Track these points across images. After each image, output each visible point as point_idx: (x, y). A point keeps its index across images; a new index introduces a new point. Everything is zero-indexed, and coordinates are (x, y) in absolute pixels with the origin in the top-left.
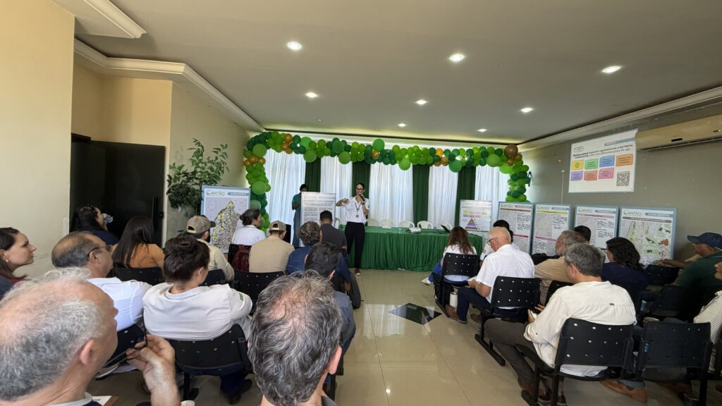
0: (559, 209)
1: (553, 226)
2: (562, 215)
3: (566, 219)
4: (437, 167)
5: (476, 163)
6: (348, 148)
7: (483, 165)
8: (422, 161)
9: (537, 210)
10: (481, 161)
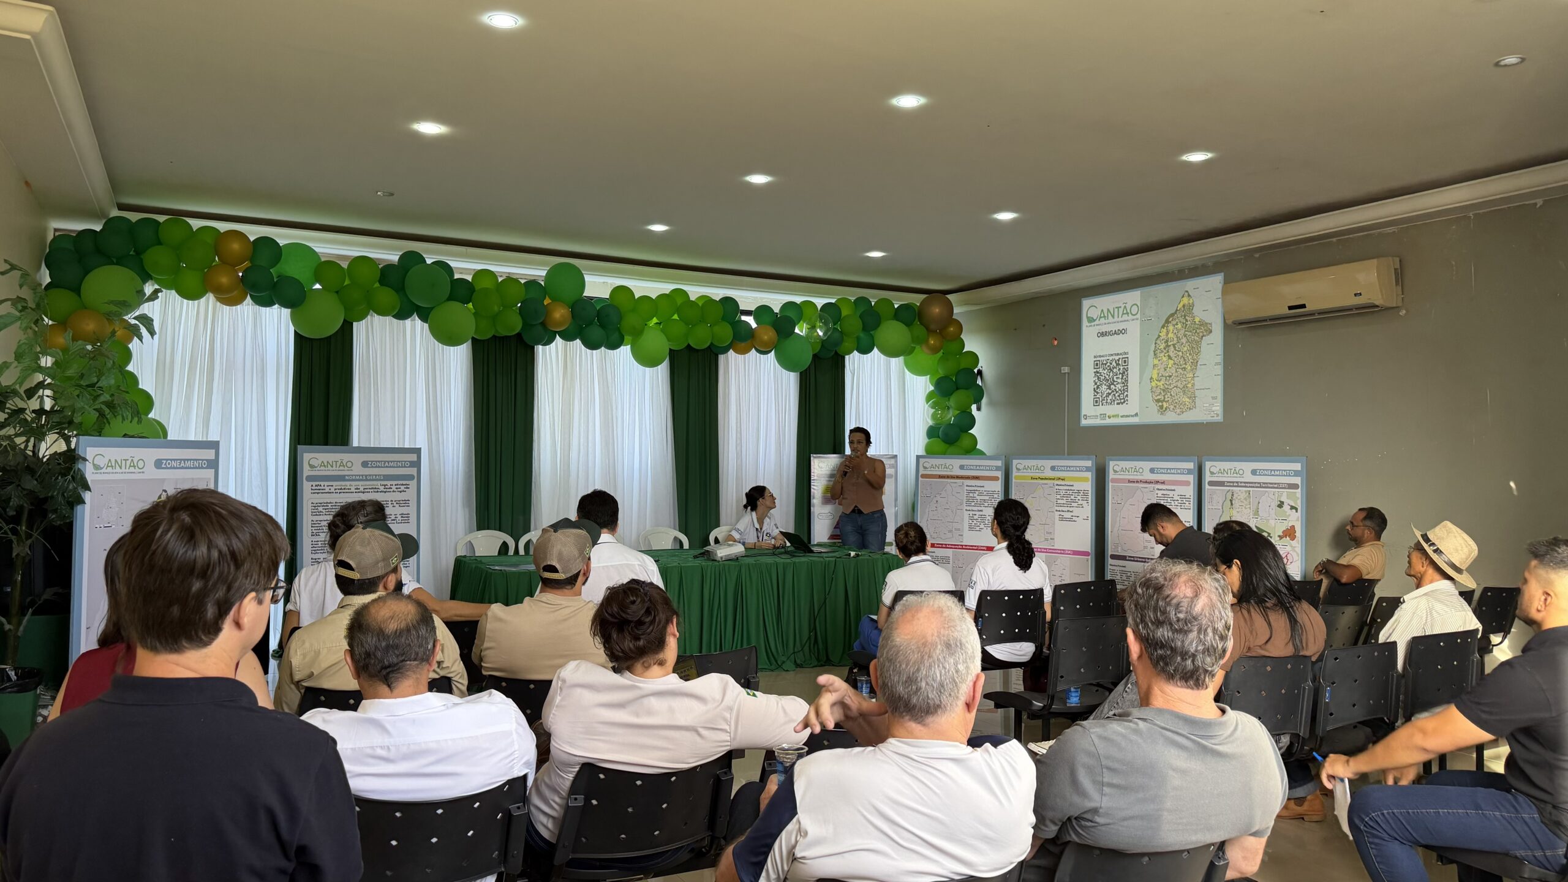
0: (1068, 469)
1: (1057, 517)
2: (1078, 486)
3: (1085, 494)
4: (740, 357)
5: (846, 344)
7: (865, 350)
8: (700, 339)
9: (1014, 473)
10: (858, 338)
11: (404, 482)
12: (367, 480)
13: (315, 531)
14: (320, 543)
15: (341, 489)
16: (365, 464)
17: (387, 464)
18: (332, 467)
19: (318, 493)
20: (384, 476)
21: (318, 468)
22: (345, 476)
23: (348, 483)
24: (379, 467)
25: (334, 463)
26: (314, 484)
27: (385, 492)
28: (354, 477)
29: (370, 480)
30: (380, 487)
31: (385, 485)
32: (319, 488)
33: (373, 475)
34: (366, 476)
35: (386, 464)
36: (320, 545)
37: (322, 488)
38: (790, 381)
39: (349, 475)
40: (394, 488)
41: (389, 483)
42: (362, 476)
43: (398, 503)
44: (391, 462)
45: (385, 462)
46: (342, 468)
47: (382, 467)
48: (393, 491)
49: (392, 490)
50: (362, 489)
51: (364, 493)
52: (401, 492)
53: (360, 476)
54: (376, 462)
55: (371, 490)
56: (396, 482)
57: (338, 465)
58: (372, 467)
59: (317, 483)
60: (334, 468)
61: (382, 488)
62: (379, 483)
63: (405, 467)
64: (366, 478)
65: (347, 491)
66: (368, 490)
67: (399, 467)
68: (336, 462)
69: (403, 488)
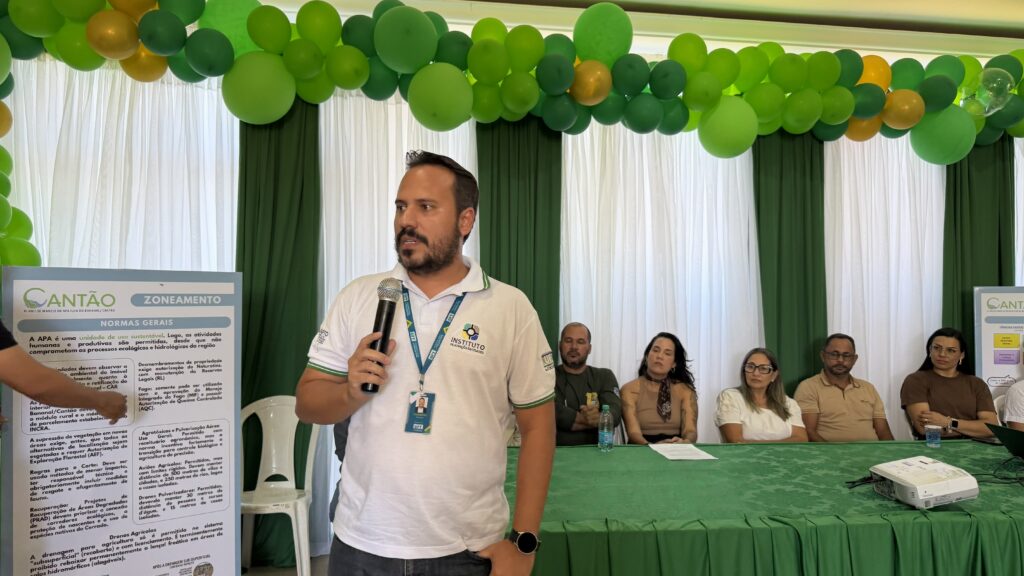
6: (455, 50)
11: (212, 330)
12: (142, 327)
13: (38, 422)
14: (48, 442)
15: (92, 344)
16: (138, 300)
17: (179, 300)
18: (74, 305)
19: (45, 352)
20: (175, 319)
21: (43, 308)
22: (99, 320)
23: (106, 334)
24: (165, 305)
25: (78, 299)
26: (36, 335)
27: (177, 348)
28: (117, 323)
29: (148, 327)
30: (166, 339)
31: (176, 336)
32: (45, 342)
33: (153, 319)
34: (141, 320)
35: (177, 300)
36: (48, 446)
37: (54, 342)
38: (932, 180)
39: (108, 320)
40: (193, 340)
41: (183, 332)
42: (134, 320)
43: (201, 365)
44: (188, 296)
45: (176, 296)
46: (93, 307)
47: (170, 305)
48: (192, 346)
49: (189, 344)
50: (132, 344)
51: (136, 349)
52: (205, 347)
53: (129, 320)
54: (160, 295)
55: (149, 345)
56: (198, 331)
57: (86, 300)
58: (153, 305)
59: (42, 334)
60: (78, 306)
61: (171, 341)
62: (165, 332)
63: (213, 304)
64: (141, 324)
65: (105, 347)
66: (145, 345)
67: (203, 304)
68: (82, 296)
69: (209, 340)
